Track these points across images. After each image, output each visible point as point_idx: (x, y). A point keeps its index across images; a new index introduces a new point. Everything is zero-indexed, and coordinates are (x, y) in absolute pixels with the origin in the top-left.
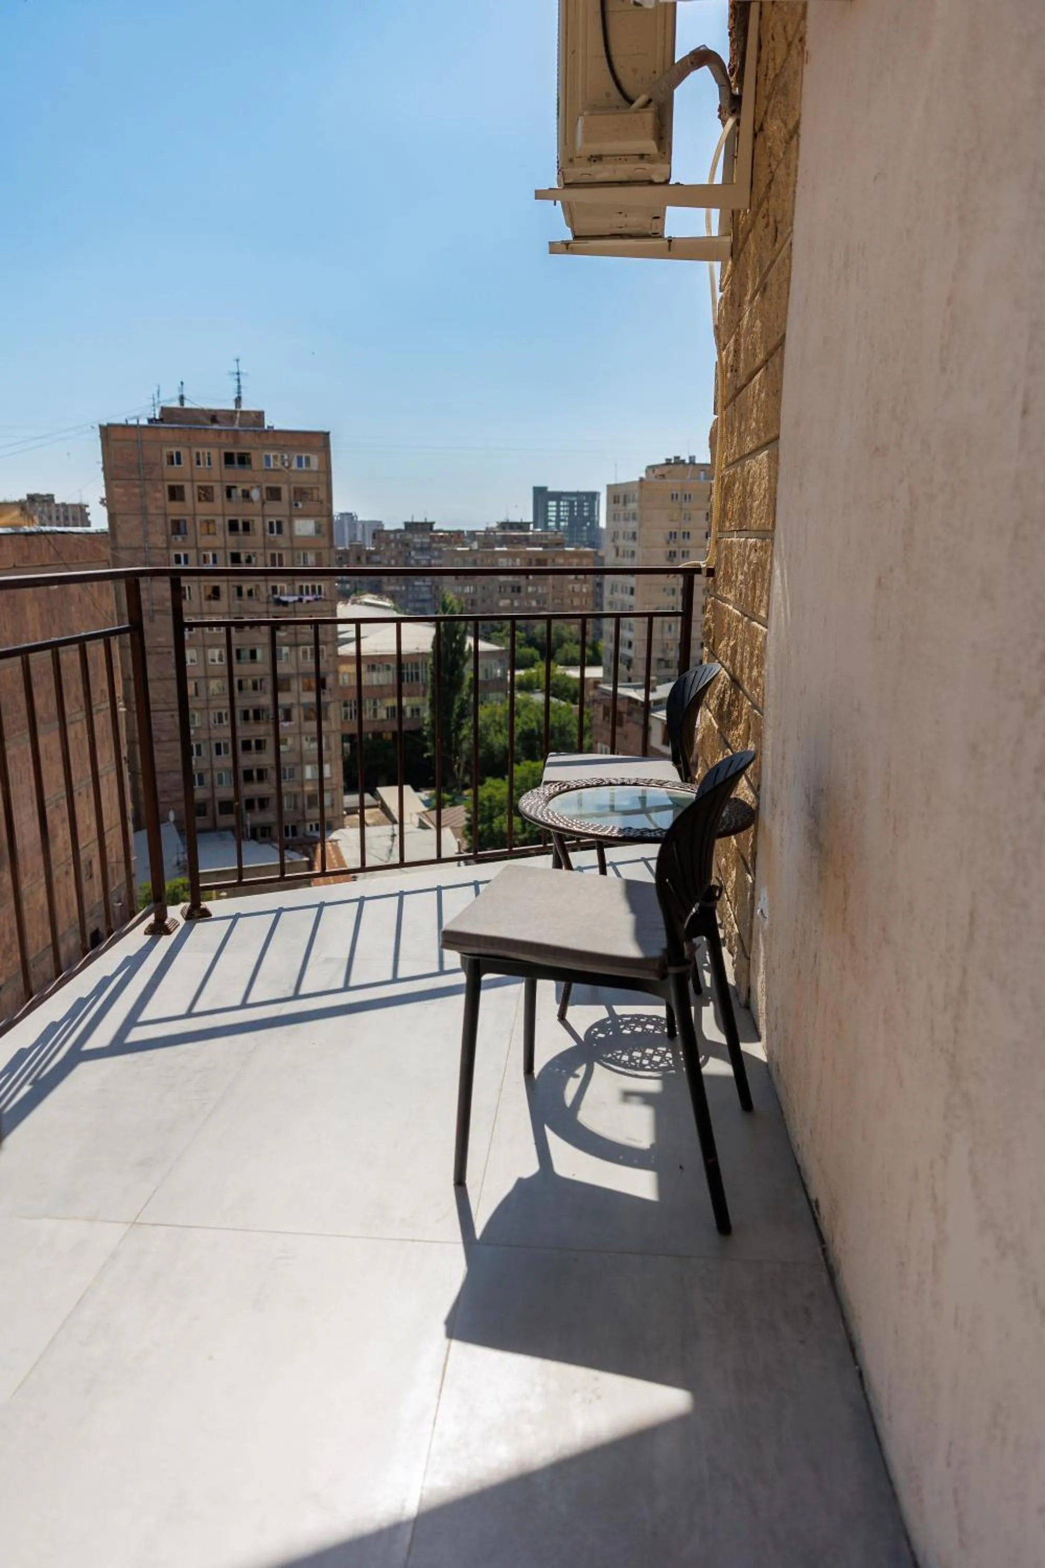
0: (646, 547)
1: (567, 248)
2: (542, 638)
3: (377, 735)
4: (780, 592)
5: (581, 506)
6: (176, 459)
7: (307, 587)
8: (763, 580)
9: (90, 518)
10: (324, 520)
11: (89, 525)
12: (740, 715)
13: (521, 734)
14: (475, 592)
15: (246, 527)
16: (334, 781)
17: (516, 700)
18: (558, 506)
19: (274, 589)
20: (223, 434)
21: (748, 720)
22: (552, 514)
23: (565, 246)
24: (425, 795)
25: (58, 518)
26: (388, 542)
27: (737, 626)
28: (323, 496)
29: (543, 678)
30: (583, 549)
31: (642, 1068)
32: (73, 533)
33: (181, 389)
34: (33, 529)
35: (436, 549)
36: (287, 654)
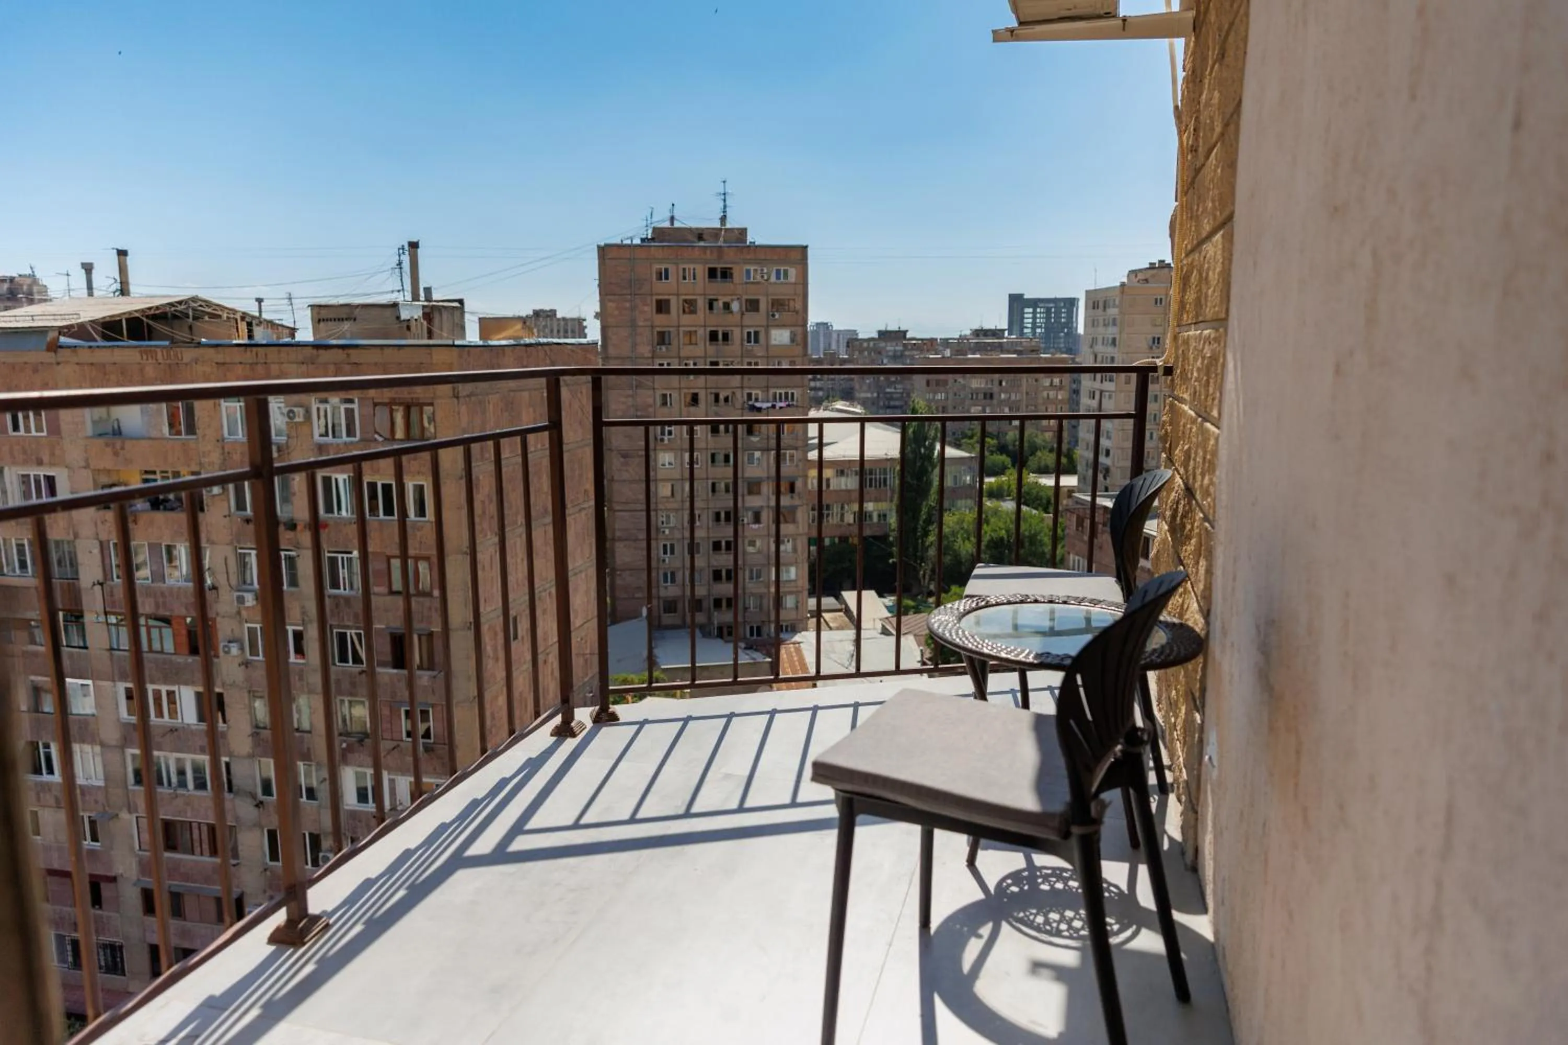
0: (1127, 353)
1: (1012, 35)
2: (1014, 445)
3: (844, 539)
4: (1233, 387)
5: (1058, 313)
6: (663, 275)
7: (780, 394)
8: (1217, 375)
9: (586, 331)
10: (799, 330)
11: (585, 337)
12: (1191, 530)
13: (989, 542)
14: (947, 399)
15: (726, 337)
16: (800, 583)
17: (984, 508)
18: (1034, 313)
19: (749, 395)
20: (708, 252)
21: (1200, 535)
22: (1028, 321)
23: (1009, 33)
24: (890, 600)
25: (558, 331)
26: (861, 352)
27: (1191, 429)
28: (798, 306)
29: (1014, 487)
30: (1058, 356)
31: (1058, 933)
32: (566, 344)
33: (672, 211)
34: (532, 341)
35: (909, 356)
36: (758, 459)
